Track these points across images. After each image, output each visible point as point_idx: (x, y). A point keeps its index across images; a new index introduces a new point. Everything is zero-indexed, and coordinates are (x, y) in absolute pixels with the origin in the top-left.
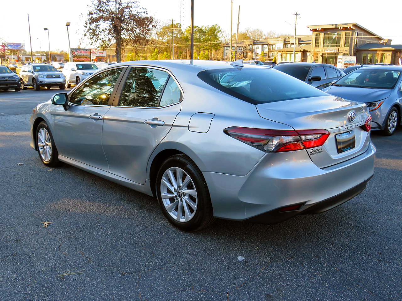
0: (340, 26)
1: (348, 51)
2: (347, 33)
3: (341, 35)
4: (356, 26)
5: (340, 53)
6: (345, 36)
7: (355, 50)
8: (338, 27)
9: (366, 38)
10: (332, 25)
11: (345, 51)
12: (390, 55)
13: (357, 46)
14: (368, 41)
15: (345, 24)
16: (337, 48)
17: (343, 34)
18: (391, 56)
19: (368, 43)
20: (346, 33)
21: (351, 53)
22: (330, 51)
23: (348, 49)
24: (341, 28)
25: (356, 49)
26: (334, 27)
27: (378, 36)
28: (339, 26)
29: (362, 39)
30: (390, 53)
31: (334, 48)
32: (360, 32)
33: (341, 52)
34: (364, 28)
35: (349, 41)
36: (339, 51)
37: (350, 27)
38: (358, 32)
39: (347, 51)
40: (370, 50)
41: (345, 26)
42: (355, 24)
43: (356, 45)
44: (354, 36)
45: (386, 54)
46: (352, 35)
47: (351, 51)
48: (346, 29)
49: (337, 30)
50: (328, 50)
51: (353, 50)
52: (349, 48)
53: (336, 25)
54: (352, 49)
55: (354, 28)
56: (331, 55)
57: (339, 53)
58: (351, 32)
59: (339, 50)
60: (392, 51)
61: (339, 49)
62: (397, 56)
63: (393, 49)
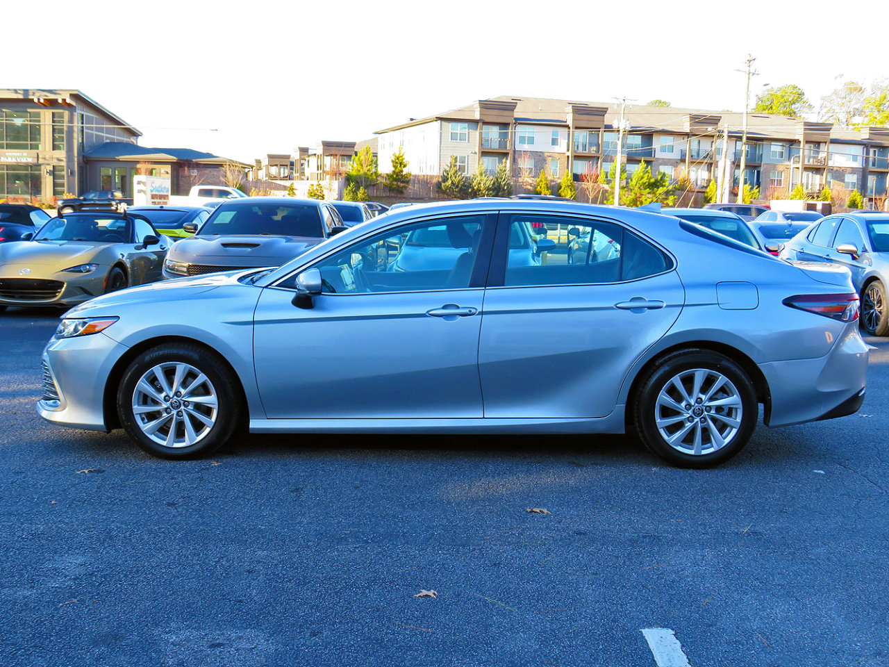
0: (37, 94)
1: (64, 159)
2: (56, 115)
3: (42, 119)
4: (77, 97)
5: (42, 164)
6: (53, 121)
7: (81, 158)
8: (31, 97)
9: (101, 130)
10: (16, 91)
11: (55, 161)
12: (167, 173)
13: (86, 149)
14: (107, 137)
15: (51, 91)
16: (35, 151)
17: (46, 115)
18: (169, 176)
19: (108, 141)
20: (53, 114)
21: (74, 167)
22: (14, 160)
23: (62, 154)
24: (39, 99)
25: (84, 157)
26: (21, 97)
27: (129, 125)
28: (34, 94)
29: (95, 132)
30: (168, 168)
31: (25, 153)
32: (88, 114)
33: (46, 162)
34: (96, 103)
35: (65, 135)
36: (41, 161)
37: (64, 100)
38: (85, 113)
39: (62, 160)
40: (119, 161)
41: (51, 96)
42: (76, 92)
43: (82, 145)
44: (75, 124)
45: (158, 170)
46: (71, 121)
47: (73, 161)
48: (52, 103)
49: (28, 104)
50: (9, 156)
51: (76, 159)
52: (67, 152)
53: (26, 91)
54: (73, 155)
55: (73, 103)
56: (14, 170)
57: (40, 165)
58: (66, 114)
59: (40, 156)
60: (172, 164)
61: (38, 155)
62: (182, 177)
63: (173, 158)
